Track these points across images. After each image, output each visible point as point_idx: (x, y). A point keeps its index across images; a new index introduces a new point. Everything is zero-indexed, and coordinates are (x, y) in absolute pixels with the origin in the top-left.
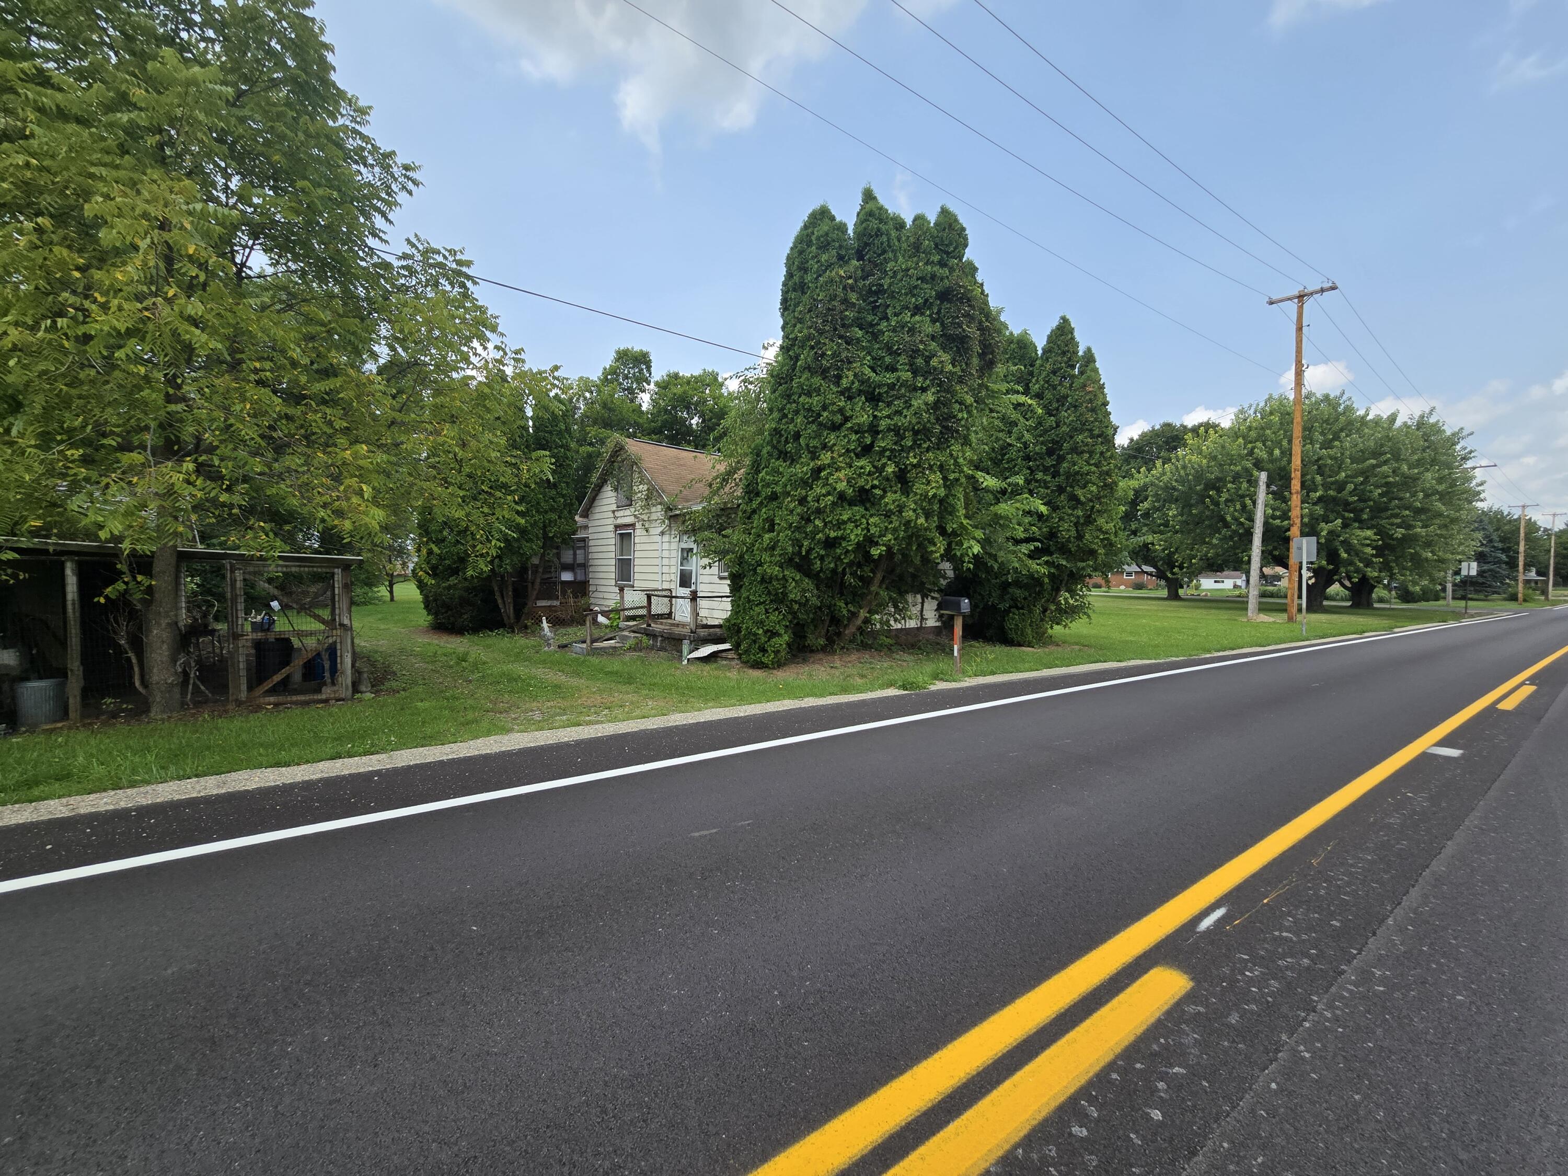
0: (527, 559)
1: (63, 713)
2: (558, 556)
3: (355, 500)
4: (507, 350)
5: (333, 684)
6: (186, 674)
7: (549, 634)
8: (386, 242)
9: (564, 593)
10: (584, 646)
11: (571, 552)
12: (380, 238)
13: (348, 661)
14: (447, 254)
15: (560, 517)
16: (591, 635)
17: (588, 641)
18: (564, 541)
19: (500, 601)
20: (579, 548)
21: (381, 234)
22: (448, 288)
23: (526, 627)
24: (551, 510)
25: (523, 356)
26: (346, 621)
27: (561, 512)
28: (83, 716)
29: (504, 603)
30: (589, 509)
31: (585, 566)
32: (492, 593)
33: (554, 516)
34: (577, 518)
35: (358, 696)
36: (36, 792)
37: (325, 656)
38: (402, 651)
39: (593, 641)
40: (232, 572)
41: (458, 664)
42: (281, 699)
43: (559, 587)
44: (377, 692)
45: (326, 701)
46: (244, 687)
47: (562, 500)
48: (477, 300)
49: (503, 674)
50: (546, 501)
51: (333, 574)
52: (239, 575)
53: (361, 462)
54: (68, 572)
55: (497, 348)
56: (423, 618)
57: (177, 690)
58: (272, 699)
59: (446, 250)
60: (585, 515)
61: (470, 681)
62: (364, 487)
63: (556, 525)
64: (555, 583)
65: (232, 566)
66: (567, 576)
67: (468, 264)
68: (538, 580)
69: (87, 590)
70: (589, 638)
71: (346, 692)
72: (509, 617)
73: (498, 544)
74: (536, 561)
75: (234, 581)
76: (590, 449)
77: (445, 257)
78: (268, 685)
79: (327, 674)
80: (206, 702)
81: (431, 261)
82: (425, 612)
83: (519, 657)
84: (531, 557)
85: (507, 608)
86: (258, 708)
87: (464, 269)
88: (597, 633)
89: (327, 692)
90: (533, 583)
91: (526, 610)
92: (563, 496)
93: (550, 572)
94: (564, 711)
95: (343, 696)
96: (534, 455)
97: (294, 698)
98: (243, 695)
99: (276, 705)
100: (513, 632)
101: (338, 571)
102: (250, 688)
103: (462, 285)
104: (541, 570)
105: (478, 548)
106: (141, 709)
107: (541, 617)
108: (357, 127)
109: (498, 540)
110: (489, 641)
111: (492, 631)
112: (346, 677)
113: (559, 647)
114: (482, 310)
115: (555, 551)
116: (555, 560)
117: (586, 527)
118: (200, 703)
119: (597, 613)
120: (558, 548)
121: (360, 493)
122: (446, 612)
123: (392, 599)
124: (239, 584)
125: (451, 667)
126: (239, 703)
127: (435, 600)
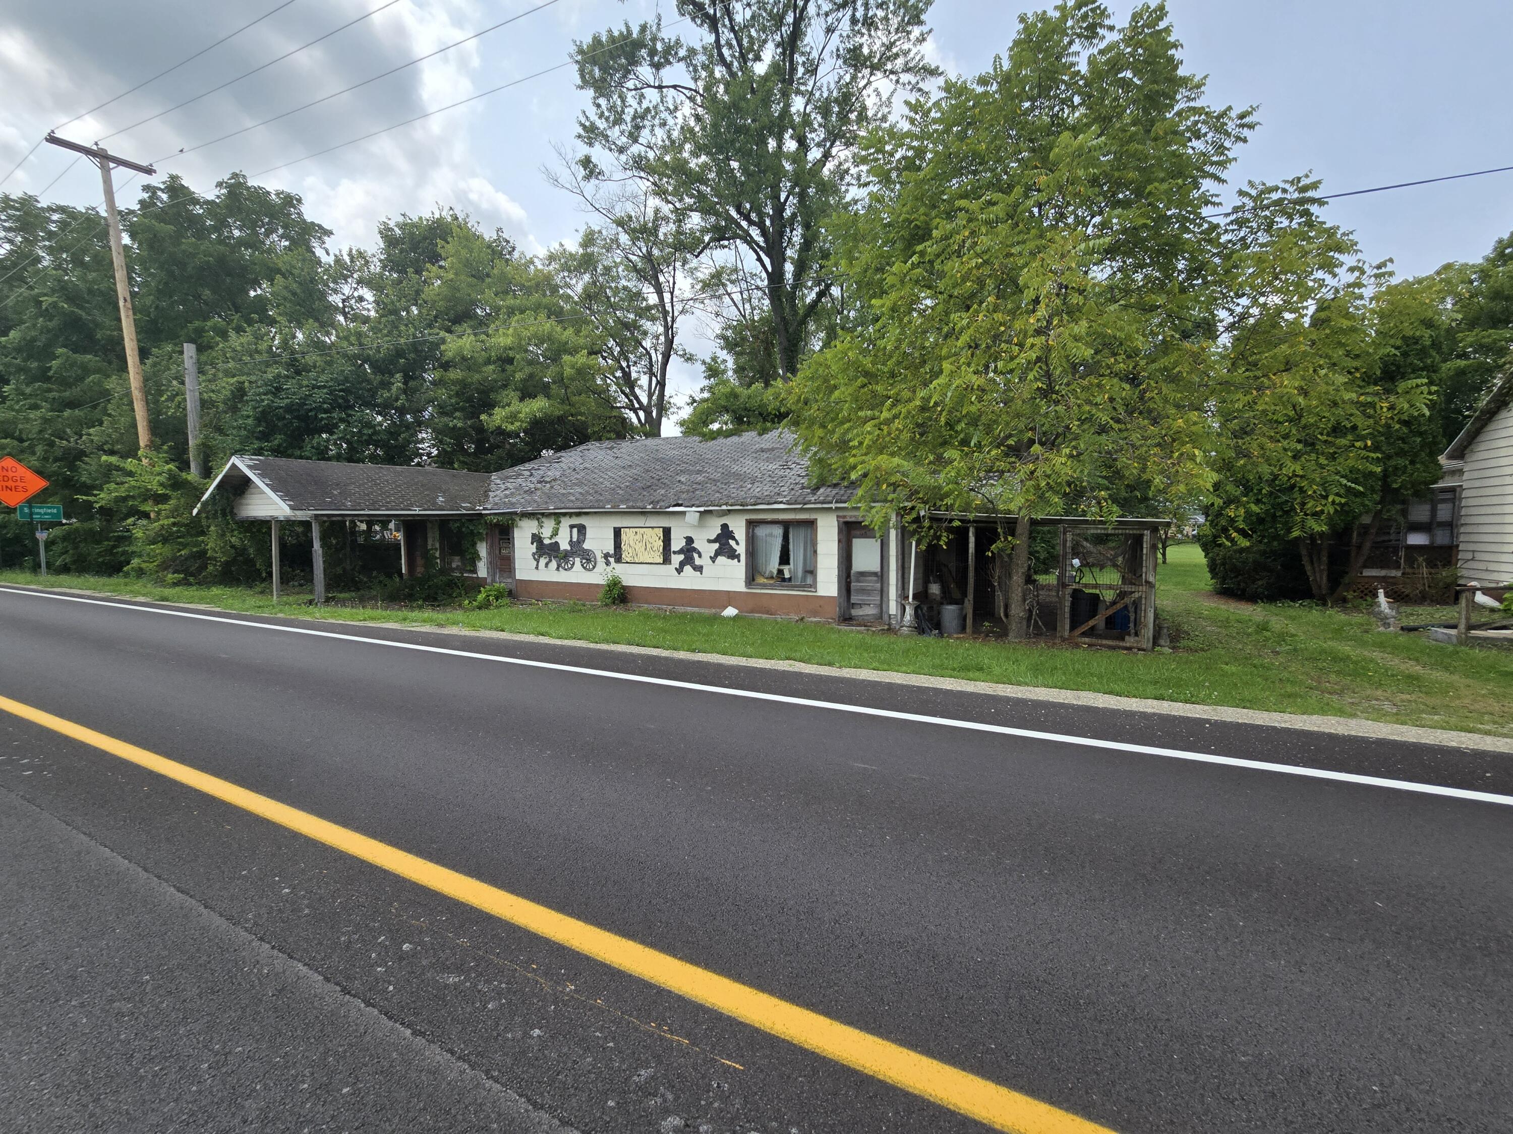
0: (1355, 518)
1: (963, 629)
2: (1404, 513)
3: (1190, 465)
4: (1366, 267)
5: (1136, 634)
6: (1030, 611)
7: (1387, 611)
8: (1220, 204)
9: (1411, 561)
10: (1453, 632)
11: (1427, 507)
12: (1214, 204)
13: (1151, 615)
14: (1287, 186)
15: (1412, 462)
16: (1468, 619)
17: (1462, 626)
18: (1417, 494)
19: (1308, 568)
20: (1444, 501)
21: (1214, 199)
22: (1285, 223)
23: (1344, 600)
24: (1397, 454)
25: (1390, 267)
26: (1151, 579)
27: (1416, 455)
28: (974, 632)
29: (1314, 569)
30: (1466, 447)
31: (1451, 526)
32: (1299, 558)
33: (1401, 462)
34: (1442, 459)
35: (1157, 649)
36: (971, 674)
37: (1132, 609)
38: (1189, 612)
39: (1470, 627)
40: (1065, 533)
41: (1257, 633)
42: (1094, 641)
43: (1402, 553)
44: (1173, 648)
45: (1129, 649)
46: (1067, 627)
47: (1419, 440)
48: (1325, 223)
49: (1323, 651)
50: (1389, 444)
51: (1142, 536)
52: (1069, 536)
53: (1193, 428)
54: (971, 534)
55: (1352, 270)
56: (1206, 581)
57: (1025, 623)
58: (1087, 640)
59: (1286, 182)
60: (1460, 454)
61: (1278, 653)
62: (1197, 452)
63: (1404, 473)
64: (1396, 550)
65: (1065, 528)
66: (1416, 539)
67: (1315, 186)
68: (1368, 545)
69: (981, 547)
70: (1463, 621)
71: (1147, 643)
72: (1320, 587)
73: (1338, 499)
74: (1366, 520)
75: (1065, 541)
76: (1462, 363)
77: (1285, 191)
78: (1085, 628)
79: (1132, 625)
80: (1041, 634)
81: (1265, 202)
82: (1209, 575)
83: (1338, 633)
84: (1361, 514)
85: (1318, 575)
86: (1077, 646)
87: (1310, 194)
88: (1475, 618)
89: (1130, 641)
90: (1359, 547)
91: (1346, 580)
92: (1421, 434)
93: (1389, 533)
94: (1434, 710)
95: (1144, 647)
96: (1402, 386)
97: (1105, 642)
98: (1066, 634)
99: (1090, 645)
100: (1324, 604)
101: (1147, 533)
102: (1073, 628)
103: (1307, 213)
104: (1373, 531)
105: (1309, 505)
106: (1002, 634)
107: (1376, 589)
108: (1192, 104)
109: (1337, 494)
110: (1292, 612)
111: (1293, 600)
112: (1148, 631)
113: (1402, 629)
114: (1331, 233)
115: (1399, 507)
116: (1401, 519)
117: (1460, 472)
118: (1038, 634)
119: (1474, 590)
120: (1404, 502)
121: (1192, 458)
122: (1236, 577)
123: (1164, 562)
124: (1069, 544)
125: (1249, 635)
126: (1064, 640)
127: (1224, 564)
